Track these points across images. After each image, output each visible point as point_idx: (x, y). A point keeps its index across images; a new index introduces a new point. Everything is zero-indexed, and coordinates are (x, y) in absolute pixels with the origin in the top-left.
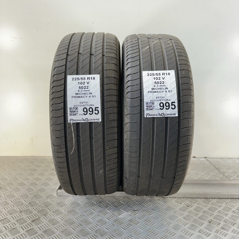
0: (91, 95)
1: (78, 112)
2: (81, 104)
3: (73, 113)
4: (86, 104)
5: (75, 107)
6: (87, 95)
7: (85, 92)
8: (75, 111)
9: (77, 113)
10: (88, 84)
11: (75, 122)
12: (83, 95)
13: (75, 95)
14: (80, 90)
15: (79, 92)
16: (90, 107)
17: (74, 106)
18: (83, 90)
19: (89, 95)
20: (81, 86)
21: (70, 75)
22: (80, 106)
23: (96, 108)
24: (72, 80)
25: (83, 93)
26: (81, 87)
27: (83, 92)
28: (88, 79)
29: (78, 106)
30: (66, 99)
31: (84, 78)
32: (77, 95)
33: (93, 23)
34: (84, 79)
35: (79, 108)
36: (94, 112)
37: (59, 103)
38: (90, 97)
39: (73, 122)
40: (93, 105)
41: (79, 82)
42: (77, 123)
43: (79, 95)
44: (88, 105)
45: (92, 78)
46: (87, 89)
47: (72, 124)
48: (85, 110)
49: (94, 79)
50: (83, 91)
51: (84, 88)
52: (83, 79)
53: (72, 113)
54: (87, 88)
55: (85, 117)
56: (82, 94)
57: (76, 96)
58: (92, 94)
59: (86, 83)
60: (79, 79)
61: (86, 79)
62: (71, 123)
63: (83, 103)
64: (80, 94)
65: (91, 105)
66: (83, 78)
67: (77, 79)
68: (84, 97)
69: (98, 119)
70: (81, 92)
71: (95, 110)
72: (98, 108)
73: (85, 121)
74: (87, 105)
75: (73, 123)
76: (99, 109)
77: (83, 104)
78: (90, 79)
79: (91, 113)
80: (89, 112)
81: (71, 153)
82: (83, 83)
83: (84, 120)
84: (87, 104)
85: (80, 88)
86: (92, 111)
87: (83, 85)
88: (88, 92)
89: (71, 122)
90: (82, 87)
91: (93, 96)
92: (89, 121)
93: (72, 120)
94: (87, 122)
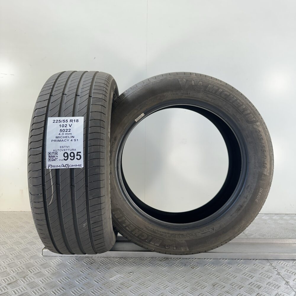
0: (73, 139)
1: (57, 157)
2: (61, 149)
3: (52, 158)
4: (67, 148)
5: (54, 152)
6: (68, 139)
7: (66, 135)
8: (54, 156)
9: (56, 158)
10: (70, 127)
11: (54, 168)
13: (55, 139)
14: (61, 133)
16: (72, 151)
17: (54, 150)
19: (70, 139)
20: (62, 128)
21: (51, 117)
22: (60, 150)
23: (78, 153)
24: (53, 122)
25: (64, 137)
26: (62, 130)
27: (64, 135)
28: (71, 122)
29: (58, 150)
30: (45, 143)
32: (58, 139)
33: (95, 58)
34: (67, 122)
35: (59, 152)
36: (76, 157)
37: (37, 147)
38: (72, 140)
39: (52, 168)
40: (75, 150)
41: (60, 125)
42: (56, 169)
44: (69, 150)
45: (76, 121)
46: (69, 133)
47: (50, 171)
48: (66, 155)
49: (77, 121)
50: (64, 134)
51: (66, 132)
53: (51, 158)
54: (69, 131)
55: (65, 163)
56: (63, 137)
57: (57, 139)
58: (74, 137)
59: (68, 126)
60: (61, 121)
61: (69, 121)
62: (49, 169)
63: (64, 147)
64: (61, 137)
65: (73, 150)
66: (65, 121)
67: (58, 122)
68: (65, 140)
69: (80, 165)
70: (63, 136)
71: (77, 155)
72: (80, 152)
73: (65, 168)
74: (68, 150)
75: (52, 170)
76: (82, 154)
77: (64, 148)
78: (73, 121)
79: (72, 158)
80: (70, 157)
81: (50, 203)
82: (65, 126)
83: (64, 166)
84: (68, 148)
85: (61, 131)
86: (74, 156)
87: (64, 128)
88: (70, 136)
89: (50, 168)
90: (64, 130)
91: (75, 140)
92: (70, 167)
93: (51, 166)
94: (68, 168)
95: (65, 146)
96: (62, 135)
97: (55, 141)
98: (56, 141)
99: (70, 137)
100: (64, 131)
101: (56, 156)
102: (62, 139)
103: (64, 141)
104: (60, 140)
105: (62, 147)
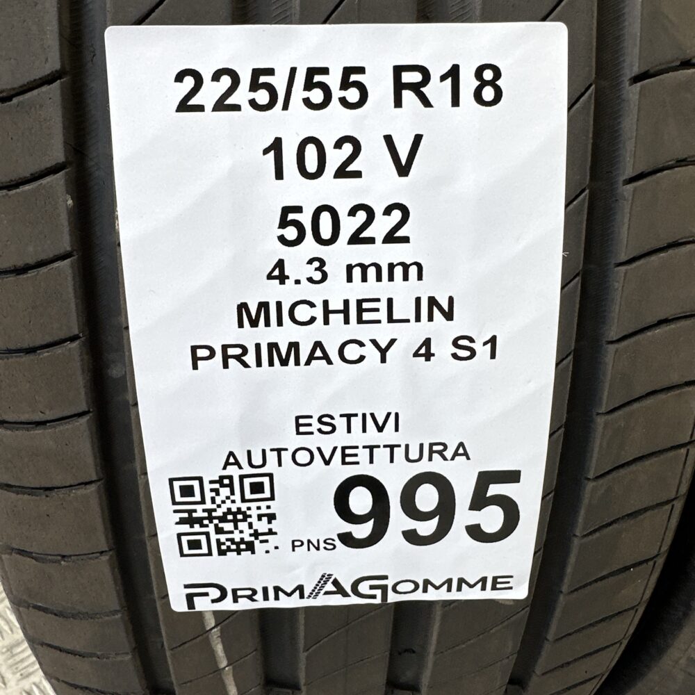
0: (441, 332)
1: (271, 517)
2: (313, 442)
3: (219, 531)
4: (373, 436)
5: (233, 471)
6: (384, 333)
7: (357, 290)
8: (237, 517)
9: (262, 526)
10: (403, 170)
11: (244, 605)
12: (334, 334)
13: (228, 332)
14: (297, 260)
15: (286, 294)
16: (424, 467)
17: (232, 459)
18: (340, 255)
19: (410, 335)
20: (308, 195)
21: (140, 22)
22: (303, 457)
23: (485, 479)
25: (337, 304)
26: (306, 219)
27: (337, 291)
28: (408, 95)
29: (272, 457)
31: (345, 85)
32: (264, 335)
34: (353, 95)
35: (286, 476)
36: (464, 516)
38: (425, 351)
39: (228, 605)
40: (462, 451)
42: (263, 612)
43: (284, 335)
44: (399, 453)
45: (468, 83)
46: (396, 253)
47: (210, 622)
48: (361, 501)
49: (488, 93)
50: (336, 270)
51: (355, 239)
52: (337, 93)
53: (211, 529)
54: (390, 238)
56: (318, 312)
57: (250, 336)
58: (449, 316)
59: (374, 159)
60: (279, 82)
62: (200, 613)
63: (341, 423)
64: (302, 313)
65: (438, 450)
66: (333, 81)
67: (242, 96)
68: (352, 352)
69: (498, 583)
70: (317, 294)
71: (479, 502)
72: (512, 477)
73: (354, 600)
74: (382, 454)
75: (222, 618)
77: (341, 438)
78: (438, 90)
79: (427, 528)
80: (398, 520)
82: (335, 158)
83: (340, 590)
84: (389, 436)
85: (291, 233)
86: (446, 510)
87: (330, 190)
88: (403, 293)
89: (202, 604)
90: (325, 218)
91: (464, 348)
93: (215, 593)
94: (378, 601)
95: (348, 417)
96: (308, 292)
97: (232, 355)
98: (250, 358)
99: (404, 309)
100: (326, 232)
101: (254, 513)
102: (317, 331)
103: (334, 355)
104: (294, 346)
105: (316, 425)
